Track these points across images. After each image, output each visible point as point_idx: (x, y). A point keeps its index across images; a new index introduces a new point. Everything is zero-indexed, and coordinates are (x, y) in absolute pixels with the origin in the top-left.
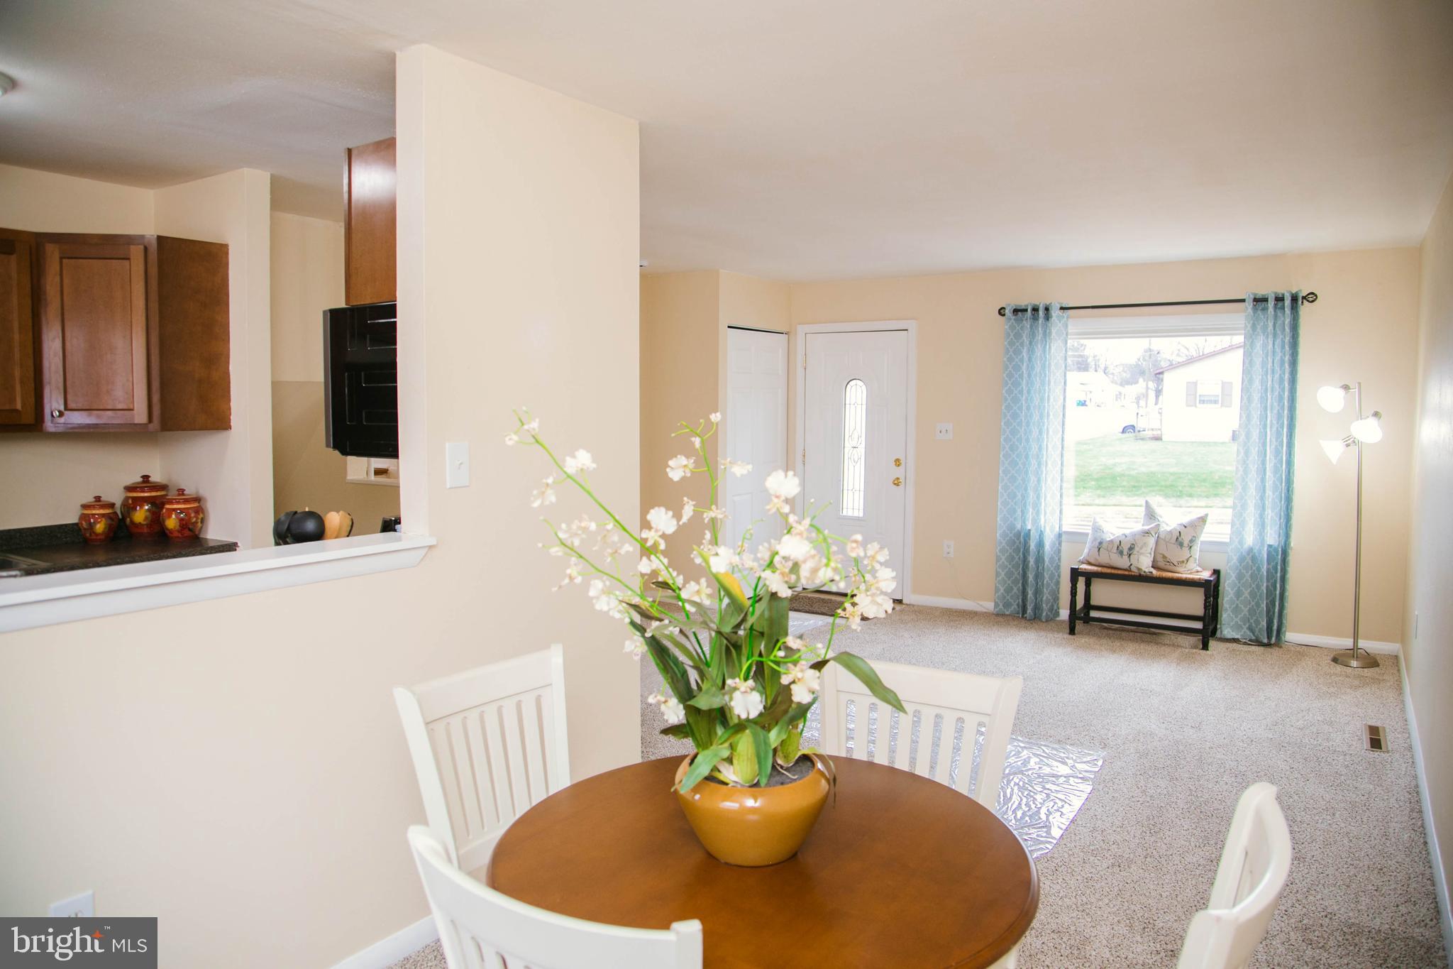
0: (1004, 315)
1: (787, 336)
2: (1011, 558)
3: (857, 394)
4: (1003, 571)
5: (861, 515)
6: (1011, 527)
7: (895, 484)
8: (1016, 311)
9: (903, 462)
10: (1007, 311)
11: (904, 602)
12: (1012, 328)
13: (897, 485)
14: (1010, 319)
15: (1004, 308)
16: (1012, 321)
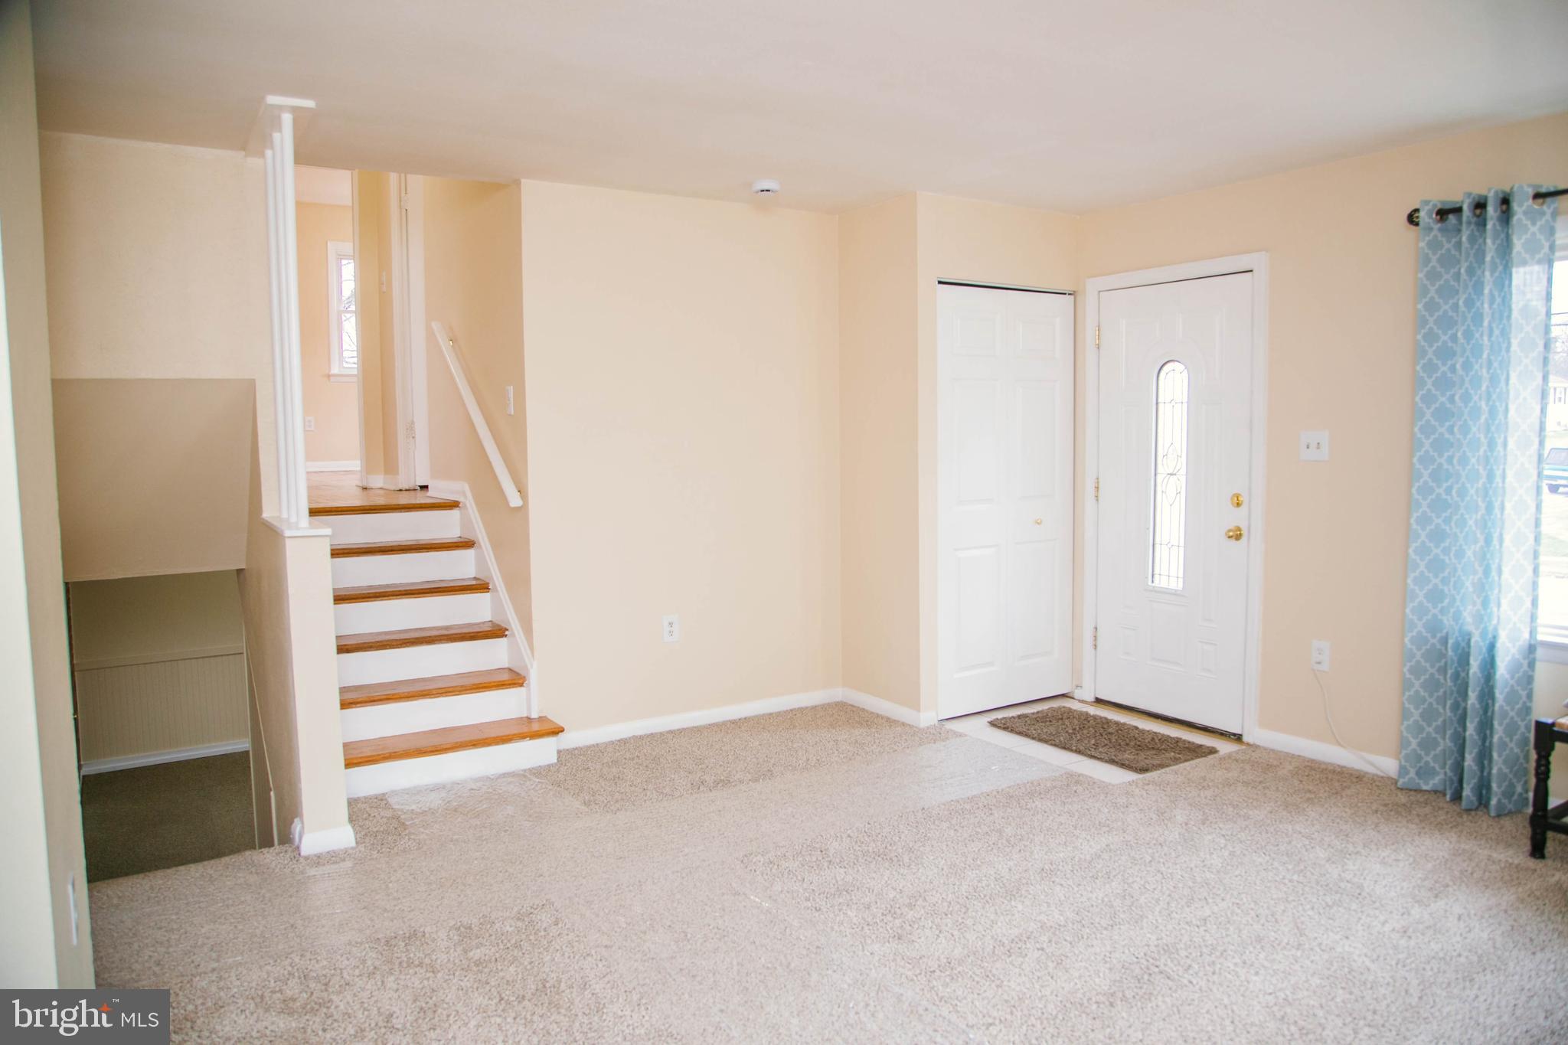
0: (1417, 224)
1: (1072, 297)
2: (1432, 685)
3: (1175, 383)
4: (1417, 708)
5: (1180, 586)
6: (1434, 627)
7: (1230, 537)
8: (1443, 214)
9: (1244, 499)
10: (1422, 214)
11: (1245, 739)
12: (1434, 245)
13: (1238, 537)
14: (1431, 229)
15: (1417, 210)
16: (1435, 232)
